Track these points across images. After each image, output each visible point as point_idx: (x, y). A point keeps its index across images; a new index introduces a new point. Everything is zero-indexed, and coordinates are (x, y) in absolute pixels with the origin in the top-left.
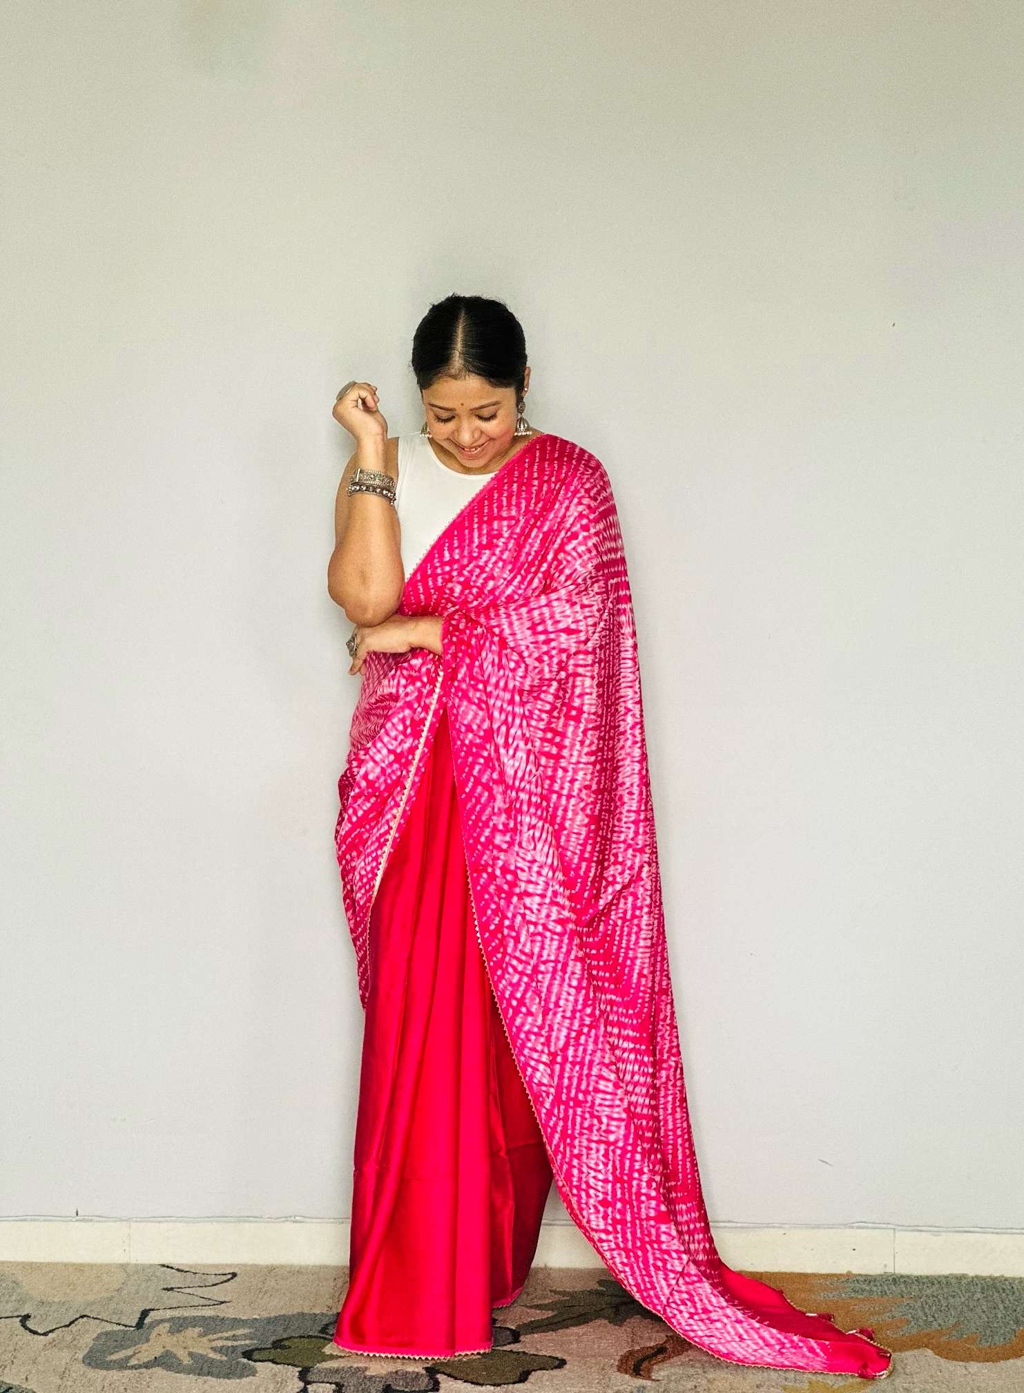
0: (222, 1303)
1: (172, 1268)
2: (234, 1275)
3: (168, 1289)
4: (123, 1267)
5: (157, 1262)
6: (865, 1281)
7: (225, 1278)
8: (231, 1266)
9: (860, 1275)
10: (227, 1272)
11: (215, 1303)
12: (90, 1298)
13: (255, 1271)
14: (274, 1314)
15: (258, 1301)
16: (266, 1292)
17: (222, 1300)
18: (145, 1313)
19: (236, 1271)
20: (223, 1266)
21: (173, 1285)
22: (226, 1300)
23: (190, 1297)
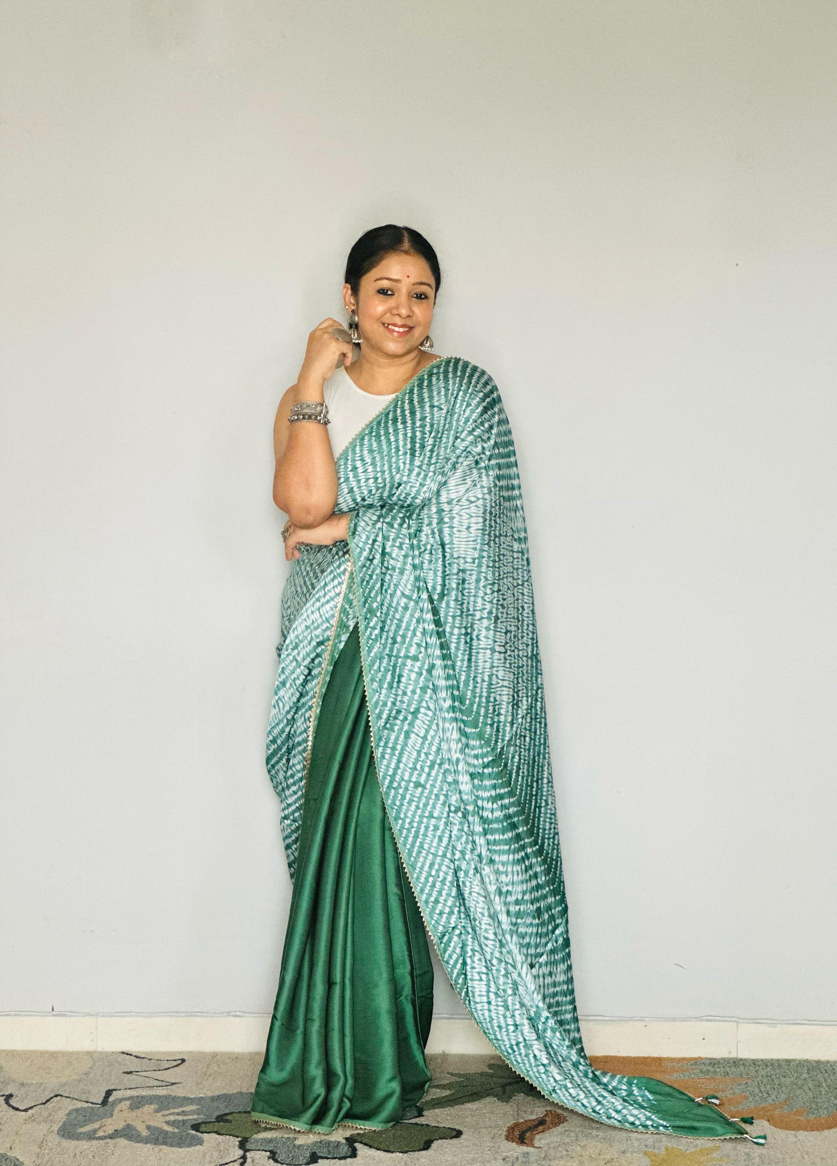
0: (173, 1084)
1: (131, 1055)
2: (183, 1061)
3: (128, 1073)
4: (90, 1054)
5: (118, 1050)
6: (711, 1063)
7: (175, 1063)
8: (180, 1053)
9: (706, 1058)
10: (177, 1058)
11: (168, 1084)
12: (64, 1081)
13: (200, 1057)
14: (217, 1093)
15: (203, 1082)
16: (210, 1075)
17: (173, 1081)
18: (109, 1093)
19: (184, 1058)
20: (174, 1053)
21: (132, 1070)
22: (177, 1081)
23: (146, 1079)
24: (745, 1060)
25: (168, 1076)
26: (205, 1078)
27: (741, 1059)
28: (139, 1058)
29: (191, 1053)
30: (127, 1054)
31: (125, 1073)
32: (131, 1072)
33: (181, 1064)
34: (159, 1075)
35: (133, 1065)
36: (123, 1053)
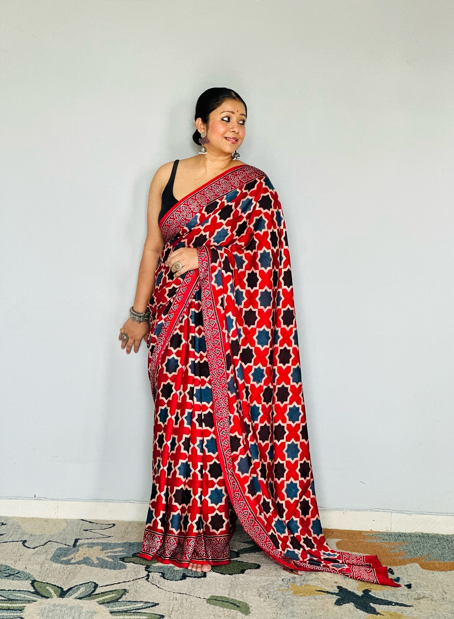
0: (110, 537)
1: (87, 521)
2: (114, 525)
3: (86, 530)
4: (66, 520)
5: (79, 519)
6: (387, 535)
7: (110, 526)
8: (112, 521)
9: (384, 532)
10: (111, 523)
11: (106, 537)
12: (53, 533)
13: (123, 523)
14: (132, 542)
15: (125, 536)
16: (128, 532)
17: (110, 536)
18: (76, 541)
19: (114, 523)
20: (109, 521)
21: (88, 529)
22: (112, 535)
23: (96, 534)
24: (406, 534)
25: (106, 533)
26: (126, 534)
27: (403, 533)
28: (91, 522)
29: (118, 521)
30: (85, 521)
31: (84, 530)
32: (87, 530)
33: (113, 526)
34: (101, 532)
35: (88, 526)
36: (83, 520)
